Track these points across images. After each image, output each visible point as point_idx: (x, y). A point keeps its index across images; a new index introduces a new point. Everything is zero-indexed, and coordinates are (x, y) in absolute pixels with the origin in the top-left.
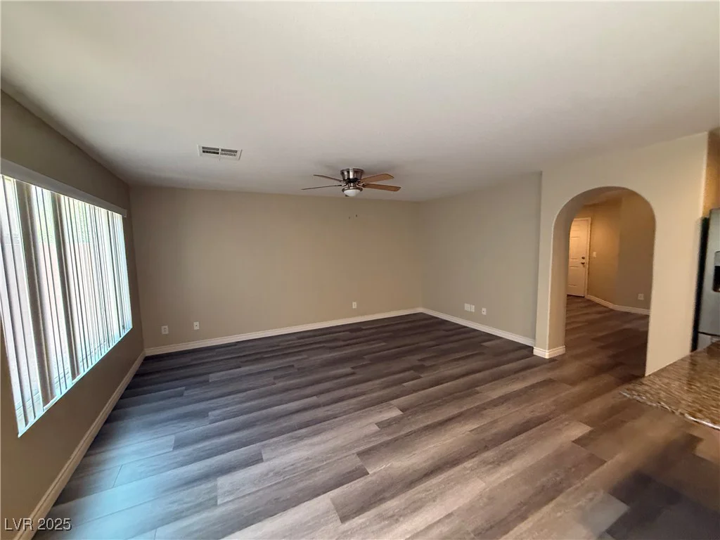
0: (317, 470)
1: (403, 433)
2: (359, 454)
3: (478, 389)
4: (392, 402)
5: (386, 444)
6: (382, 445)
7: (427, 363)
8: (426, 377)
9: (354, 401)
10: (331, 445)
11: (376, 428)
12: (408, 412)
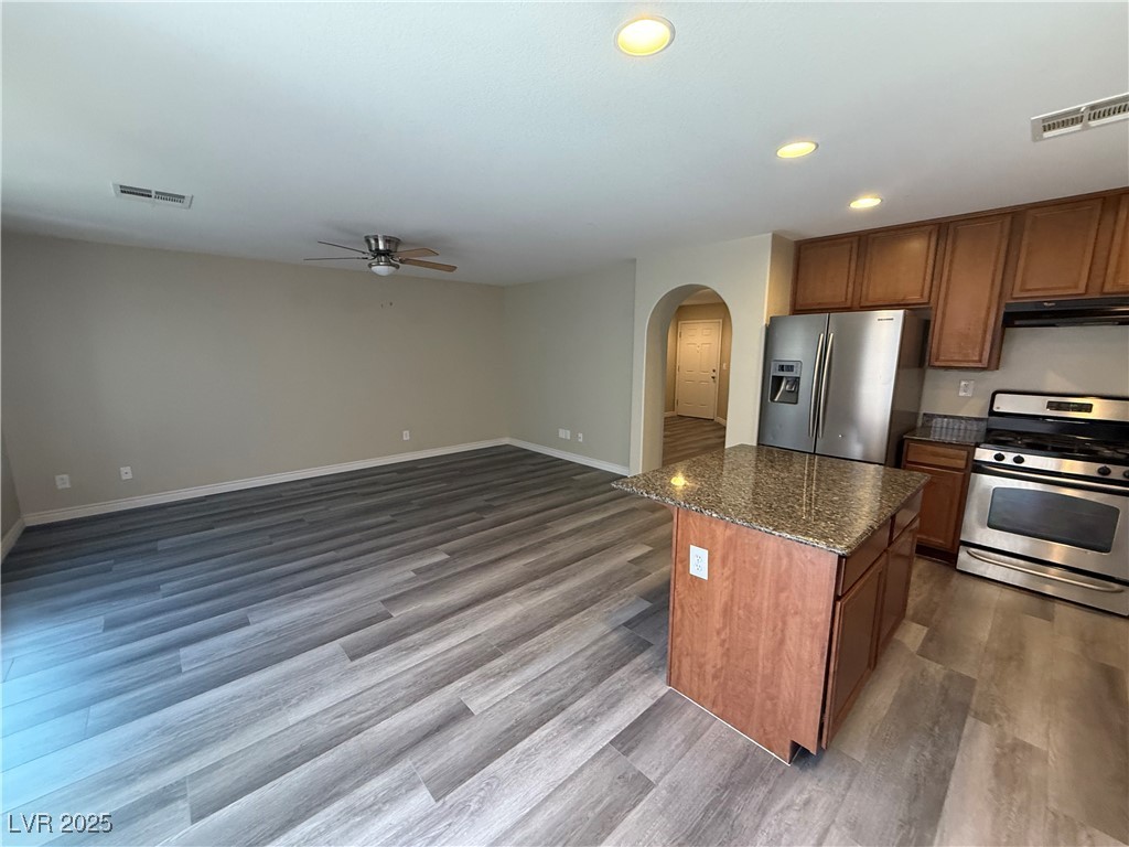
0: (325, 622)
1: (445, 575)
2: (383, 602)
3: (549, 524)
4: (440, 547)
5: (422, 588)
6: (414, 589)
7: (496, 503)
8: (490, 518)
9: (388, 551)
10: (349, 597)
11: (413, 574)
12: (455, 556)
